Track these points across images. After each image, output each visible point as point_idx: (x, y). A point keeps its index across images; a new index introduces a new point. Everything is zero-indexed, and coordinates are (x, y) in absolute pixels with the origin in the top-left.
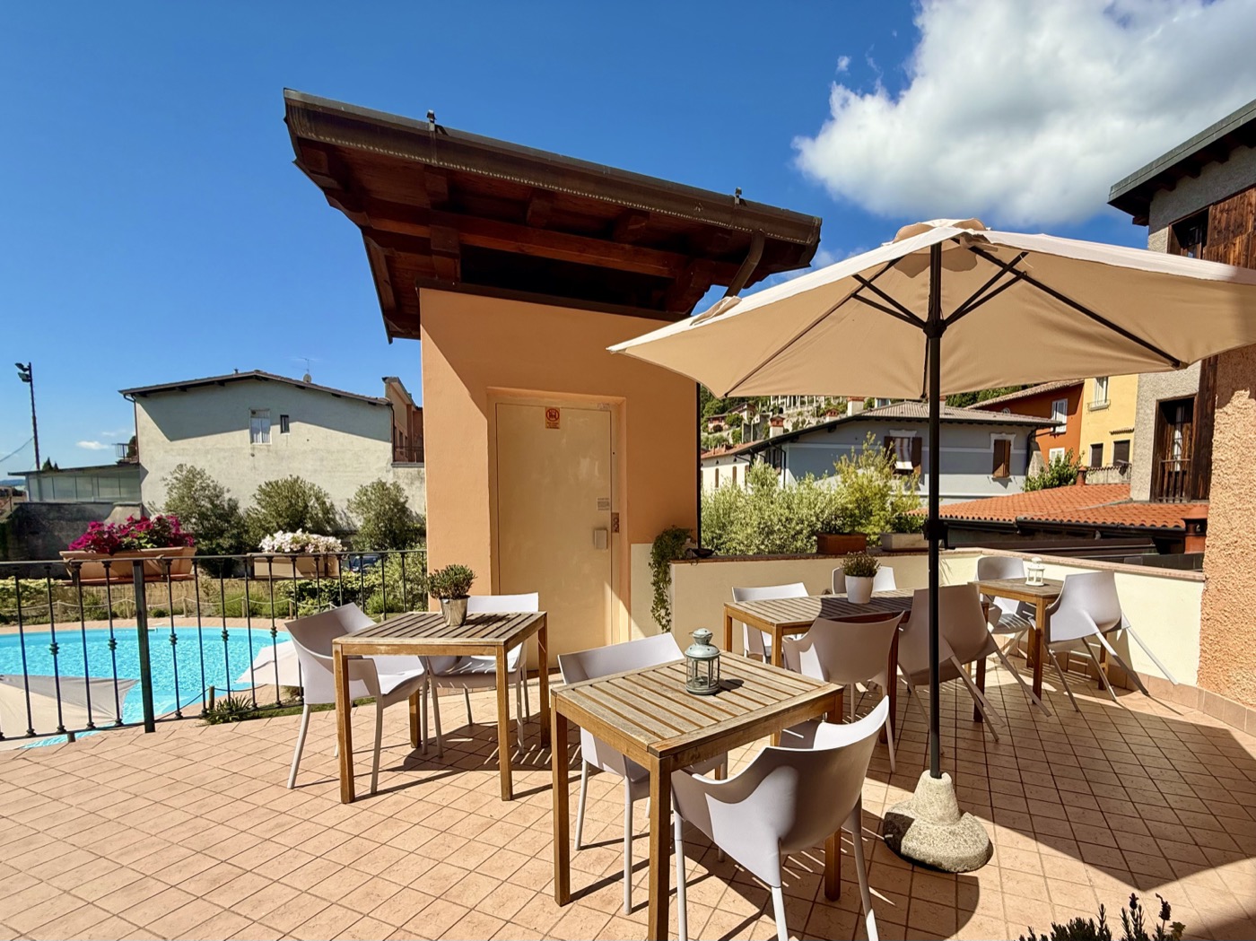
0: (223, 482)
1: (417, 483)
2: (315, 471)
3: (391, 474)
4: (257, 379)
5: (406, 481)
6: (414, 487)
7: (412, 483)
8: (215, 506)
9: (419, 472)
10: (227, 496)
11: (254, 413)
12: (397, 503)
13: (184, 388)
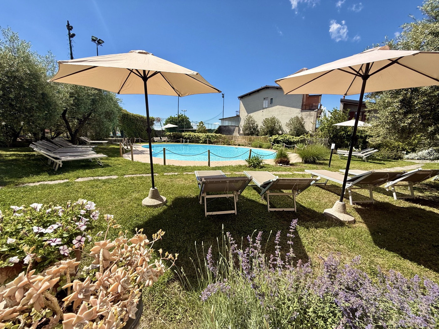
0: (256, 120)
1: (309, 117)
2: (278, 115)
3: (300, 114)
4: (267, 88)
5: (305, 116)
6: (307, 118)
7: (307, 117)
8: (253, 126)
9: (310, 113)
10: (256, 123)
11: (264, 99)
12: (300, 123)
13: (250, 94)
